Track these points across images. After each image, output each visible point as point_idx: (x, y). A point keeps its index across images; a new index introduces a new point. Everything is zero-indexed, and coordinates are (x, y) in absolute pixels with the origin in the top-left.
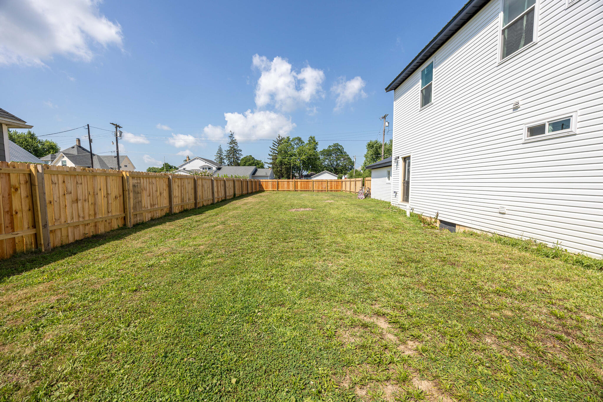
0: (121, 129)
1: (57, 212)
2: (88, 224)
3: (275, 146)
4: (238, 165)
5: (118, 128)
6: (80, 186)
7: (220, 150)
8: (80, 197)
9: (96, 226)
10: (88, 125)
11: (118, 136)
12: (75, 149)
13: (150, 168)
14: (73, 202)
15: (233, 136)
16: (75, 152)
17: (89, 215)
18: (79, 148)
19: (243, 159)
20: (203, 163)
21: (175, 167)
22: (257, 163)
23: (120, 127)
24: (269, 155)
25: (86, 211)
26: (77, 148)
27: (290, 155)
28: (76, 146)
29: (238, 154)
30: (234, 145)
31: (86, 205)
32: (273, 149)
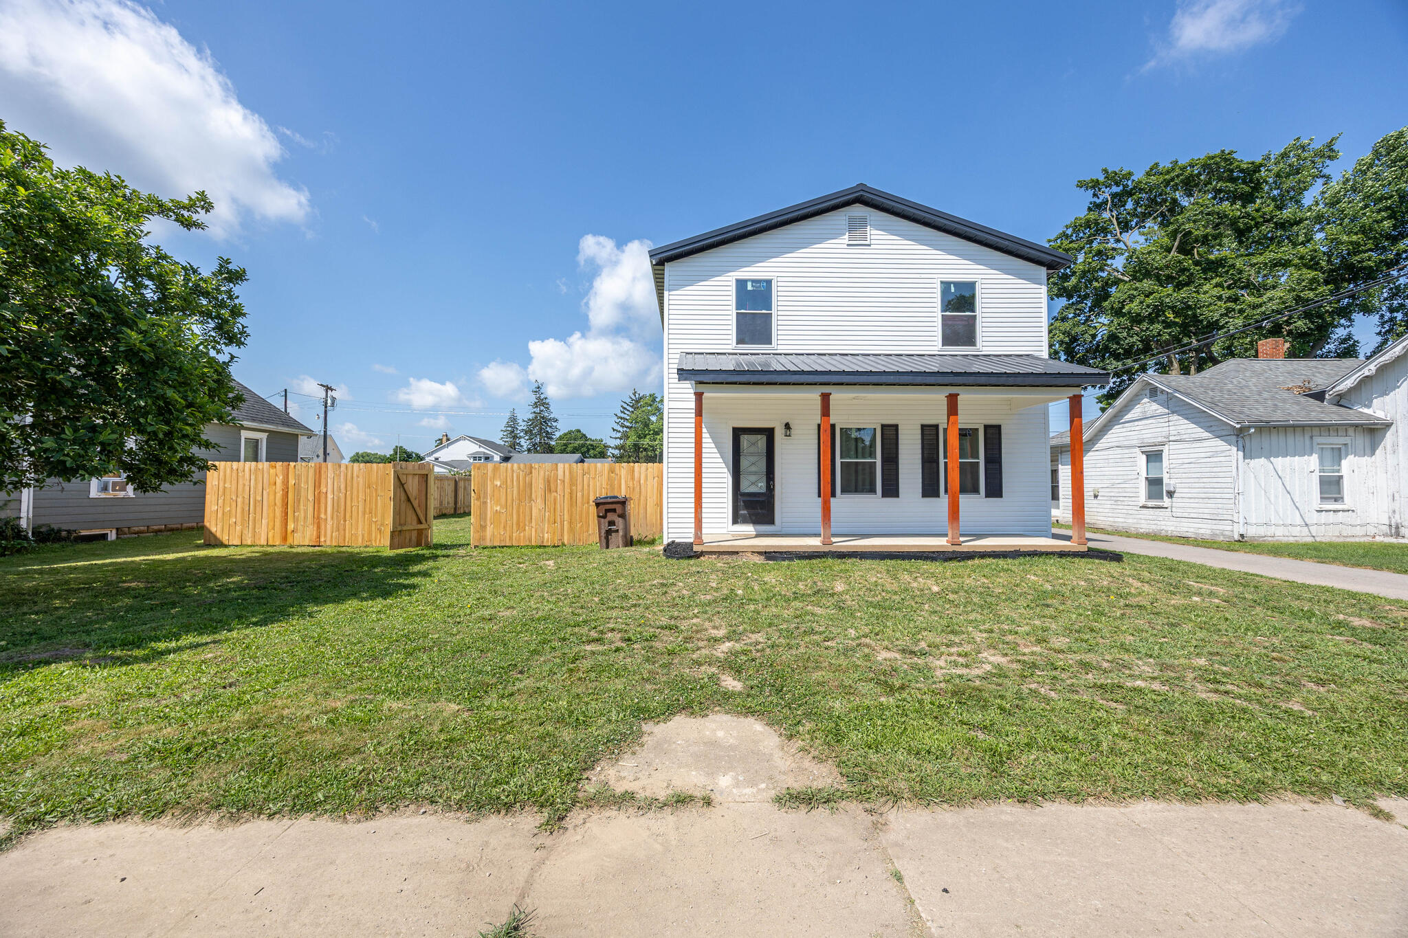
0: (334, 394)
3: (626, 412)
4: (550, 450)
5: (329, 392)
7: (513, 419)
10: (286, 390)
11: (329, 405)
13: (357, 454)
15: (542, 391)
19: (561, 438)
20: (474, 448)
21: (417, 455)
22: (592, 445)
23: (332, 390)
24: (614, 430)
27: (654, 431)
29: (550, 427)
30: (542, 408)
32: (621, 418)
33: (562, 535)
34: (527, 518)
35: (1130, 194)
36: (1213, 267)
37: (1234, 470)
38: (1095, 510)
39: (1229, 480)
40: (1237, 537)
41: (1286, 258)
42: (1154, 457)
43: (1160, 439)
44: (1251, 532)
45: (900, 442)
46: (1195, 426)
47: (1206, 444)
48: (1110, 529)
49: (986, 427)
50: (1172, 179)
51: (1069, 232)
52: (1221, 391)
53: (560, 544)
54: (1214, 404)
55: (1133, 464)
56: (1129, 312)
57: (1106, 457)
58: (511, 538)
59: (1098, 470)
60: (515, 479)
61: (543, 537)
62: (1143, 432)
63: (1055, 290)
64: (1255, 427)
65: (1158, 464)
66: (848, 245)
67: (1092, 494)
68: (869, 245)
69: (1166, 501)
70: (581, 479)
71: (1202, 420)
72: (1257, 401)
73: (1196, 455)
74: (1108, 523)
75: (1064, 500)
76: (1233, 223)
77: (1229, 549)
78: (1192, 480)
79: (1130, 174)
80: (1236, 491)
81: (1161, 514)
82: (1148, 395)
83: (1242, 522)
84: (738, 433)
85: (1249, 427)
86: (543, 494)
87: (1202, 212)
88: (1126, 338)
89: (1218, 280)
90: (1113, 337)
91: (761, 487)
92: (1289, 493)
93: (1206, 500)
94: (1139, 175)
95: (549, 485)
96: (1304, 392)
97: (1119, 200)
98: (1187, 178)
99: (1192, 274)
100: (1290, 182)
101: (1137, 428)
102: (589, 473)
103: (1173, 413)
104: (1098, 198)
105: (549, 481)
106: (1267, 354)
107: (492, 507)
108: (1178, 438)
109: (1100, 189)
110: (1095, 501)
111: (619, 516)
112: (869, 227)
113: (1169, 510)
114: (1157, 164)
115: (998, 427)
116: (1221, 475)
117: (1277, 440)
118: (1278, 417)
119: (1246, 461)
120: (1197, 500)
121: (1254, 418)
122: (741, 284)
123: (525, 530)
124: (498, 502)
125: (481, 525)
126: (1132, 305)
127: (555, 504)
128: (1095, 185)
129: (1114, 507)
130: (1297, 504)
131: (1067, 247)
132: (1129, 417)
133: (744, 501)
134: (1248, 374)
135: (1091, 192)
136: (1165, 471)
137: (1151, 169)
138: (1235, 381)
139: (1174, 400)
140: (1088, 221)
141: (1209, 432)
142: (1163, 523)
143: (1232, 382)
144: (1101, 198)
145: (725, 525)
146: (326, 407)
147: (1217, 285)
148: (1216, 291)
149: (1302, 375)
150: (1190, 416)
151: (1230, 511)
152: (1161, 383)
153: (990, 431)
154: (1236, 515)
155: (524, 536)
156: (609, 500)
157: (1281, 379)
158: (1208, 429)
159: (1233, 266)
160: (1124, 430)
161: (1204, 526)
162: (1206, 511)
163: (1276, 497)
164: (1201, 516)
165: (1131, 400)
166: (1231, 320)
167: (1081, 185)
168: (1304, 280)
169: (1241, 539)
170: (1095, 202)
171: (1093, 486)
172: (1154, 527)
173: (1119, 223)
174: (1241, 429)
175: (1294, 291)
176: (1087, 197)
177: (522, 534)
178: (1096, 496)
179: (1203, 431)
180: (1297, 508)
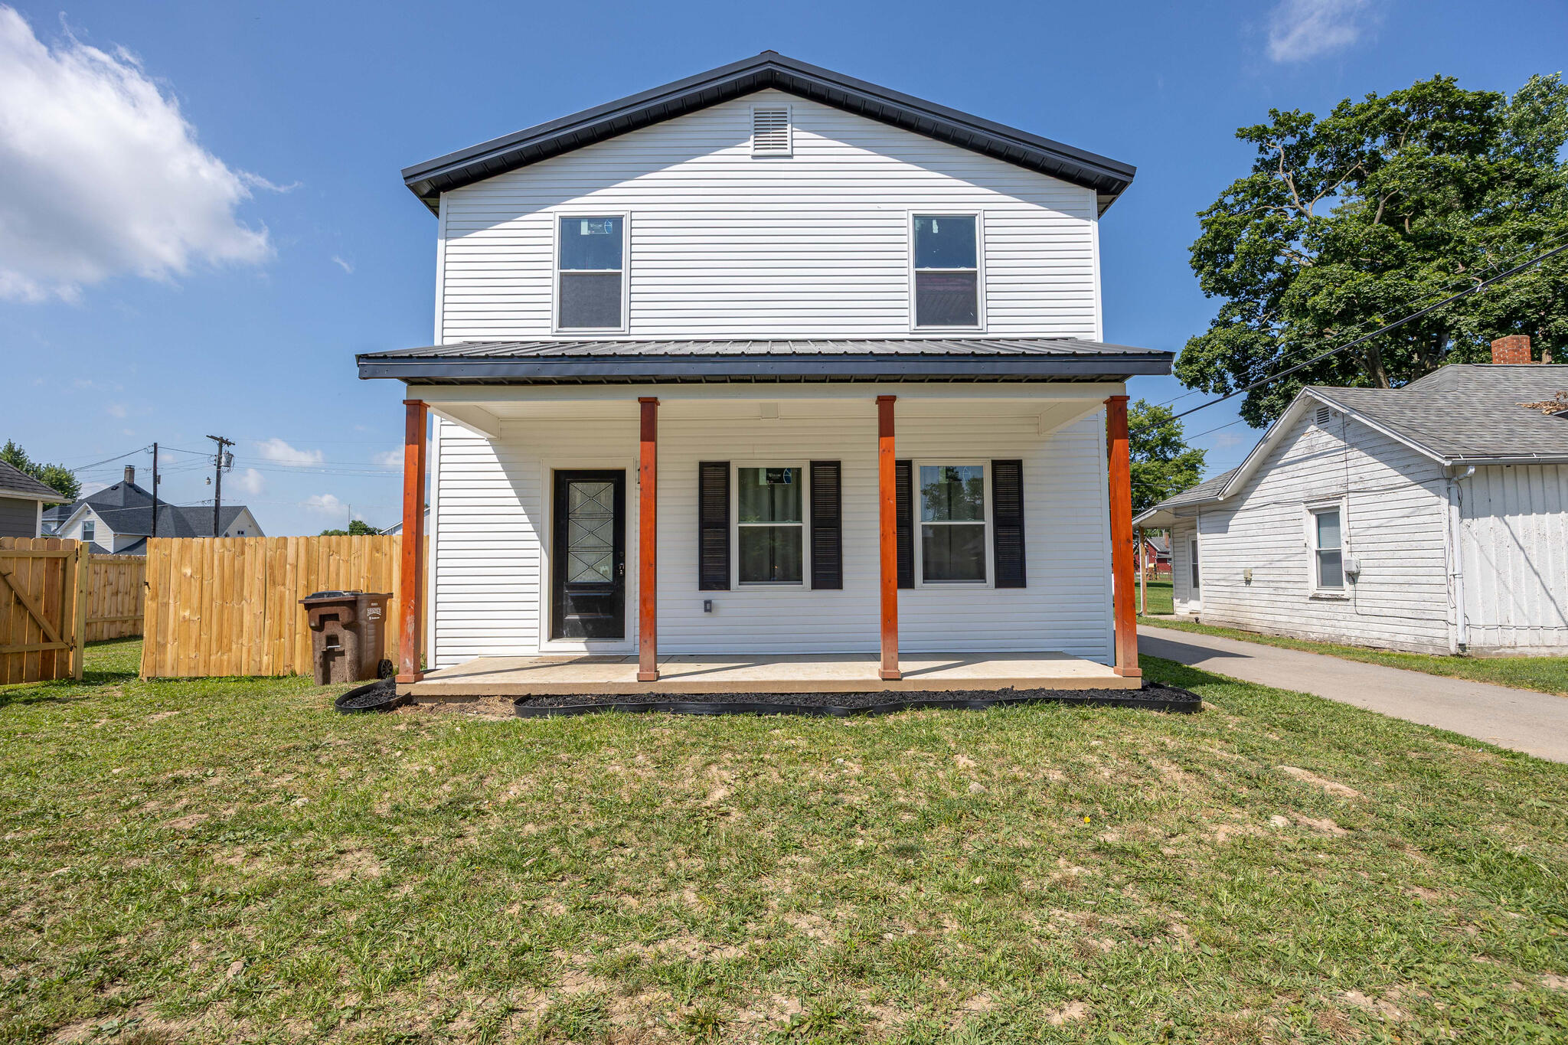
0: (231, 449)
1: (95, 604)
2: (126, 621)
5: (225, 447)
6: (122, 576)
8: (121, 589)
9: (135, 625)
10: (155, 445)
11: (223, 464)
12: (120, 493)
14: (113, 594)
16: (118, 500)
17: (129, 611)
18: (129, 489)
23: (229, 444)
25: (126, 607)
26: (125, 489)
28: (123, 485)
31: (127, 598)
33: (292, 658)
34: (235, 630)
35: (1311, 145)
36: (1431, 243)
37: (1446, 537)
38: (1247, 602)
39: (1440, 553)
40: (1453, 649)
41: (1536, 228)
42: (1327, 518)
43: (1334, 490)
44: (1478, 639)
45: (844, 491)
46: (1385, 466)
47: (1402, 494)
48: (1267, 632)
49: (996, 464)
50: (1369, 120)
51: (1230, 200)
52: (1426, 411)
53: (288, 673)
54: (1411, 430)
55: (1298, 529)
56: (1314, 308)
57: (1260, 520)
58: (207, 664)
59: (1250, 539)
60: (216, 562)
61: (260, 662)
62: (1311, 478)
63: (1211, 283)
64: (1476, 465)
65: (1334, 528)
66: (754, 157)
67: (1242, 577)
68: (791, 156)
69: (1347, 589)
70: (325, 562)
71: (1395, 456)
72: (1481, 425)
73: (1388, 514)
74: (1266, 624)
75: (1205, 588)
76: (1458, 179)
77: (1438, 672)
78: (1383, 555)
79: (1311, 117)
80: (1450, 572)
81: (1340, 609)
82: (1316, 420)
83: (1460, 624)
84: (563, 480)
85: (1466, 465)
86: (262, 590)
87: (1410, 166)
88: (1315, 351)
89: (1441, 261)
90: (1297, 350)
91: (604, 572)
92: (1537, 574)
93: (1406, 588)
94: (1323, 117)
95: (272, 574)
96: (1559, 410)
97: (1296, 156)
98: (1390, 118)
99: (1401, 252)
100: (1536, 134)
101: (1302, 473)
102: (338, 553)
103: (1352, 446)
104: (1267, 153)
105: (272, 567)
106: (1504, 359)
107: (179, 612)
108: (1360, 486)
109: (1268, 141)
110: (1247, 590)
111: (346, 627)
112: (789, 126)
113: (1351, 603)
114: (1347, 102)
115: (1017, 465)
116: (1425, 545)
117: (1513, 487)
118: (1514, 447)
119: (1466, 521)
120: (1391, 588)
121: (1474, 450)
122: (569, 225)
123: (230, 650)
124: (187, 604)
125: (158, 643)
126: (1317, 298)
127: (281, 605)
128: (1260, 135)
129: (1273, 598)
130: (1551, 593)
131: (1225, 221)
132: (1290, 455)
133: (573, 598)
134: (1471, 386)
135: (1256, 145)
136: (1344, 538)
137: (1340, 109)
138: (1450, 396)
139: (1352, 426)
140: (1252, 185)
141: (1406, 475)
142: (1343, 624)
143: (1445, 398)
144: (1271, 152)
145: (536, 641)
146: (219, 467)
147: (1440, 268)
148: (1438, 277)
149: (1556, 386)
150: (1377, 450)
151: (1442, 607)
152: (1332, 399)
153: (1002, 471)
154: (1451, 612)
155: (229, 661)
156: (326, 599)
157: (1524, 392)
158: (1404, 470)
159: (1461, 241)
160: (1284, 476)
161: (1405, 629)
162: (1406, 604)
163: (1516, 580)
164: (1398, 613)
165: (1292, 430)
166: (1462, 318)
167: (1242, 134)
168: (1562, 258)
169: (1460, 652)
170: (1263, 159)
171: (1244, 565)
172: (1329, 630)
173: (1298, 188)
174: (1454, 469)
175: (1550, 275)
176: (1251, 152)
177: (225, 657)
178: (1248, 582)
179: (1397, 473)
180: (1552, 599)
